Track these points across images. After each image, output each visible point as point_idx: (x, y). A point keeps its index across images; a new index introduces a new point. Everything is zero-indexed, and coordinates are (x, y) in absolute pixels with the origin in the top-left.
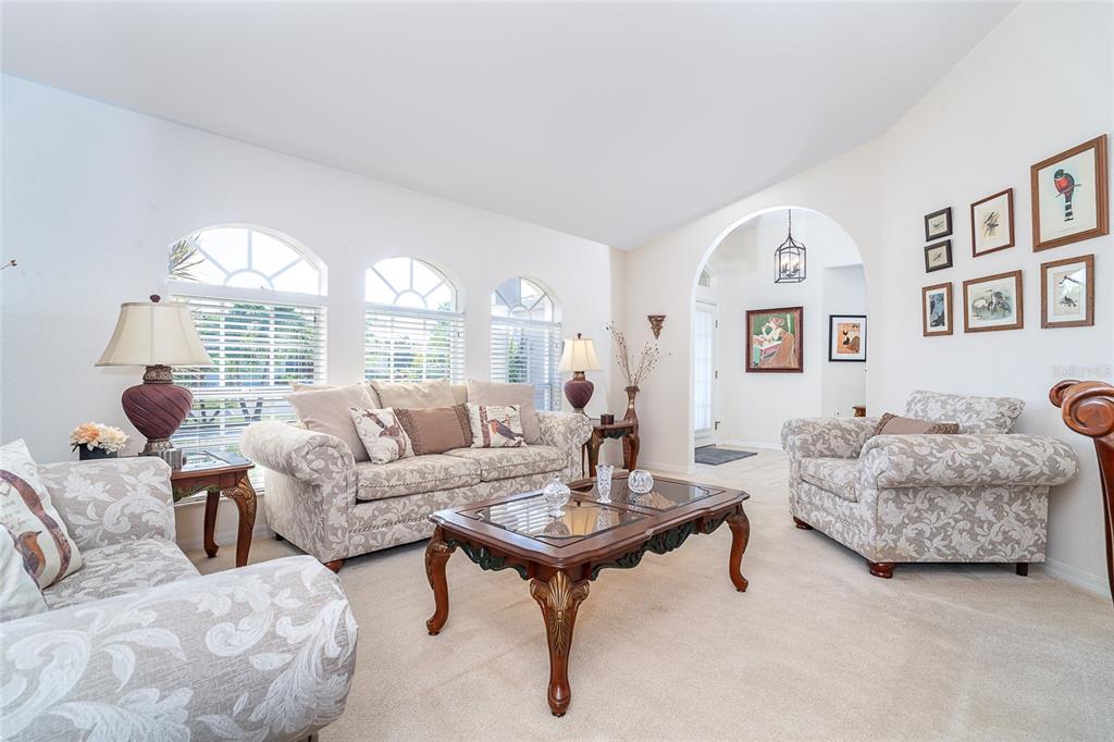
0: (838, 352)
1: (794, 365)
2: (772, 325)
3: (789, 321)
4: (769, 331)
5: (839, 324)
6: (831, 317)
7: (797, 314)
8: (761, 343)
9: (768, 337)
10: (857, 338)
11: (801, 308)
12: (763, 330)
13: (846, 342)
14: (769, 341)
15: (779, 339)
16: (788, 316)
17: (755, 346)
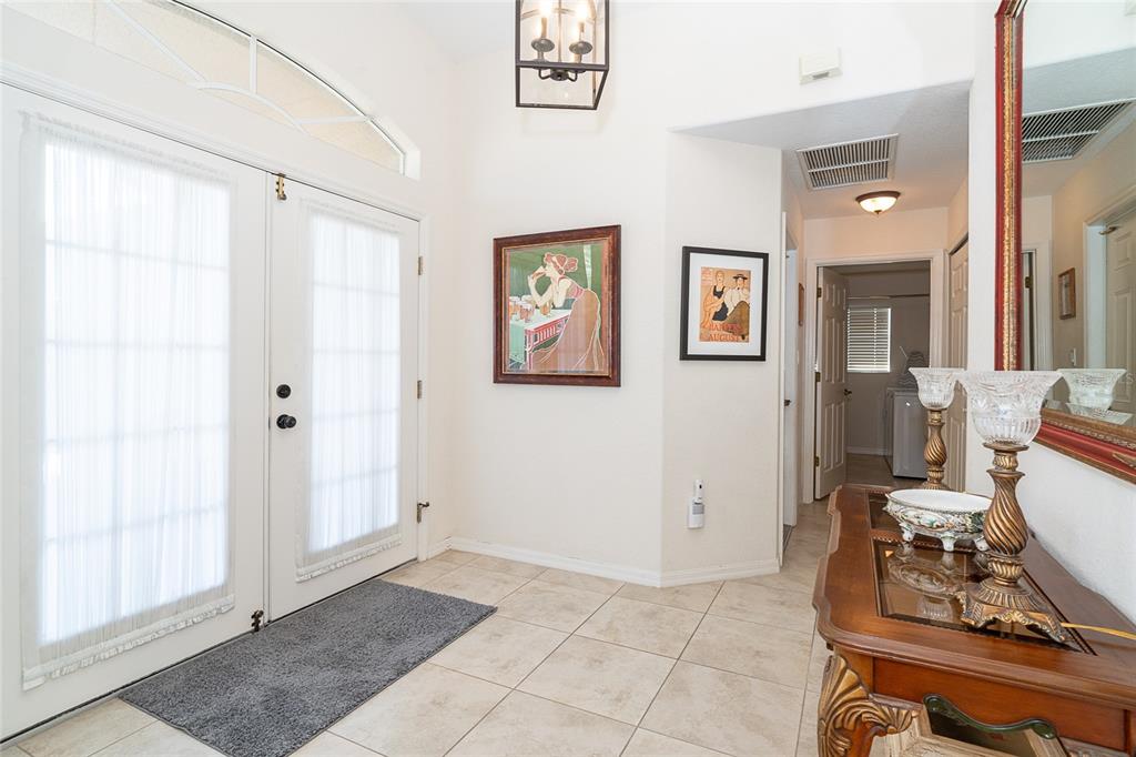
0: (702, 338)
1: (601, 368)
2: (550, 271)
3: (588, 263)
4: (543, 285)
5: (705, 271)
6: (687, 251)
7: (604, 245)
8: (525, 314)
9: (542, 301)
10: (743, 306)
11: (613, 232)
12: (532, 283)
13: (721, 315)
14: (545, 311)
15: (567, 305)
16: (587, 249)
17: (514, 322)
